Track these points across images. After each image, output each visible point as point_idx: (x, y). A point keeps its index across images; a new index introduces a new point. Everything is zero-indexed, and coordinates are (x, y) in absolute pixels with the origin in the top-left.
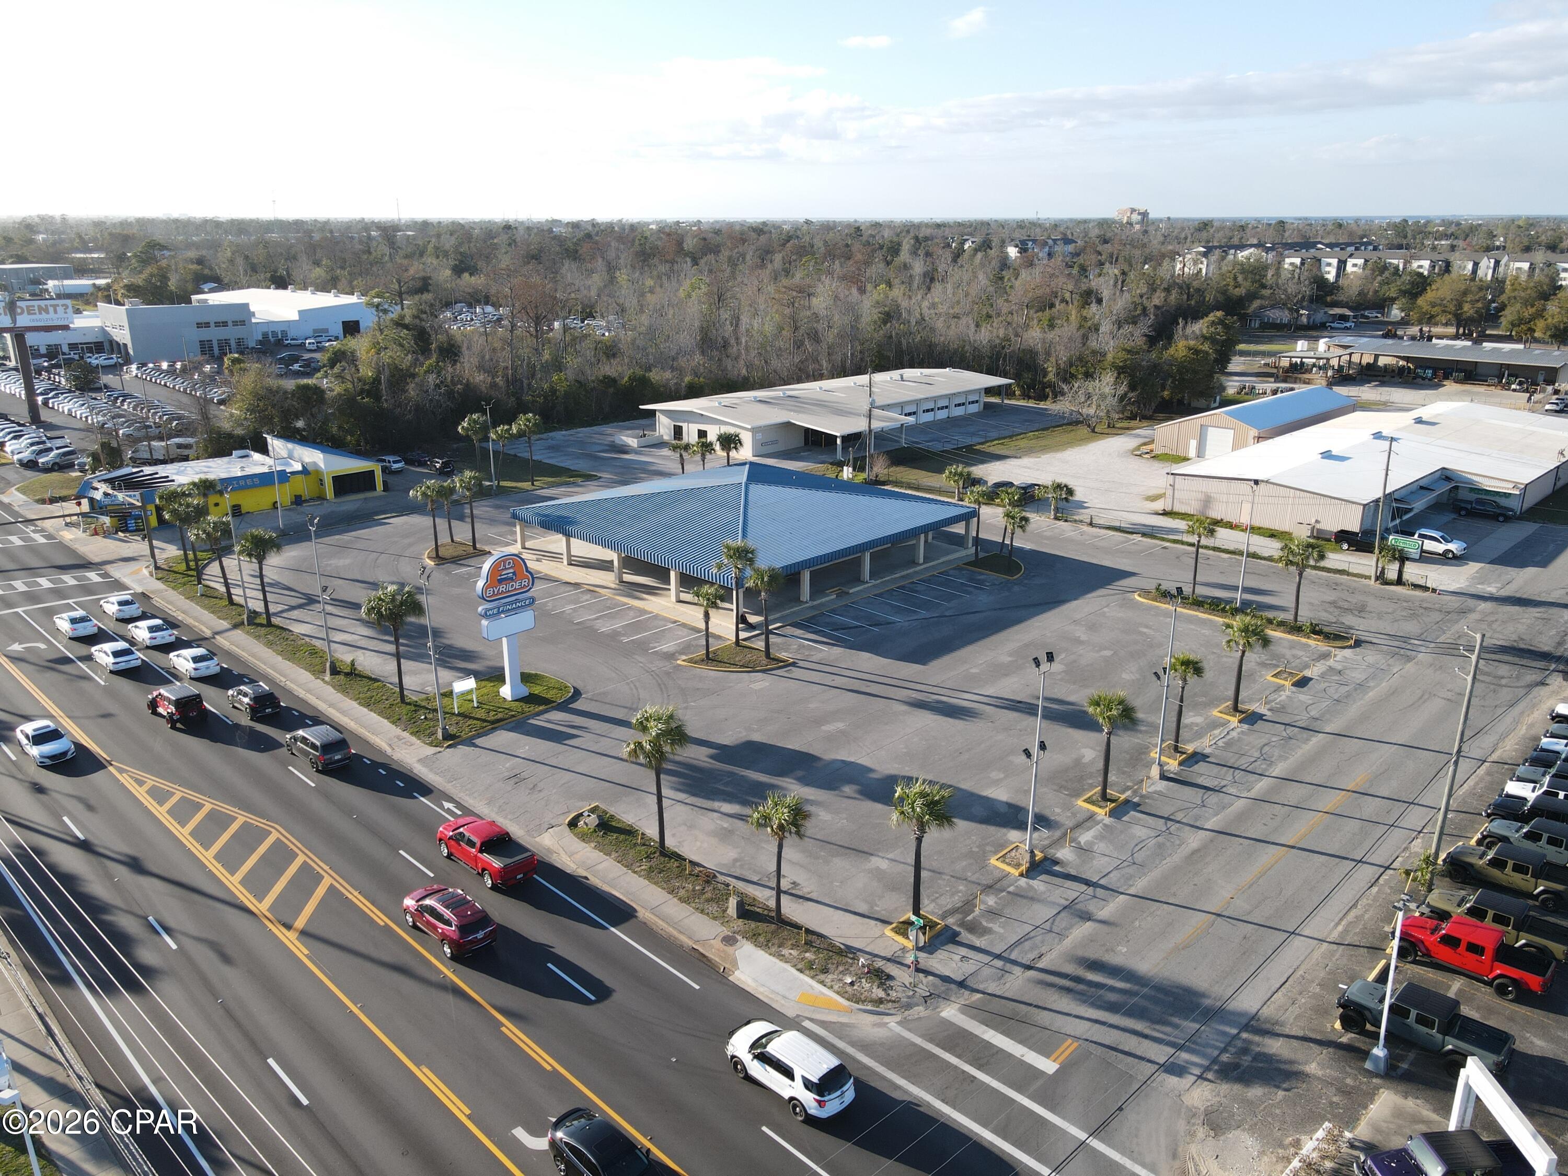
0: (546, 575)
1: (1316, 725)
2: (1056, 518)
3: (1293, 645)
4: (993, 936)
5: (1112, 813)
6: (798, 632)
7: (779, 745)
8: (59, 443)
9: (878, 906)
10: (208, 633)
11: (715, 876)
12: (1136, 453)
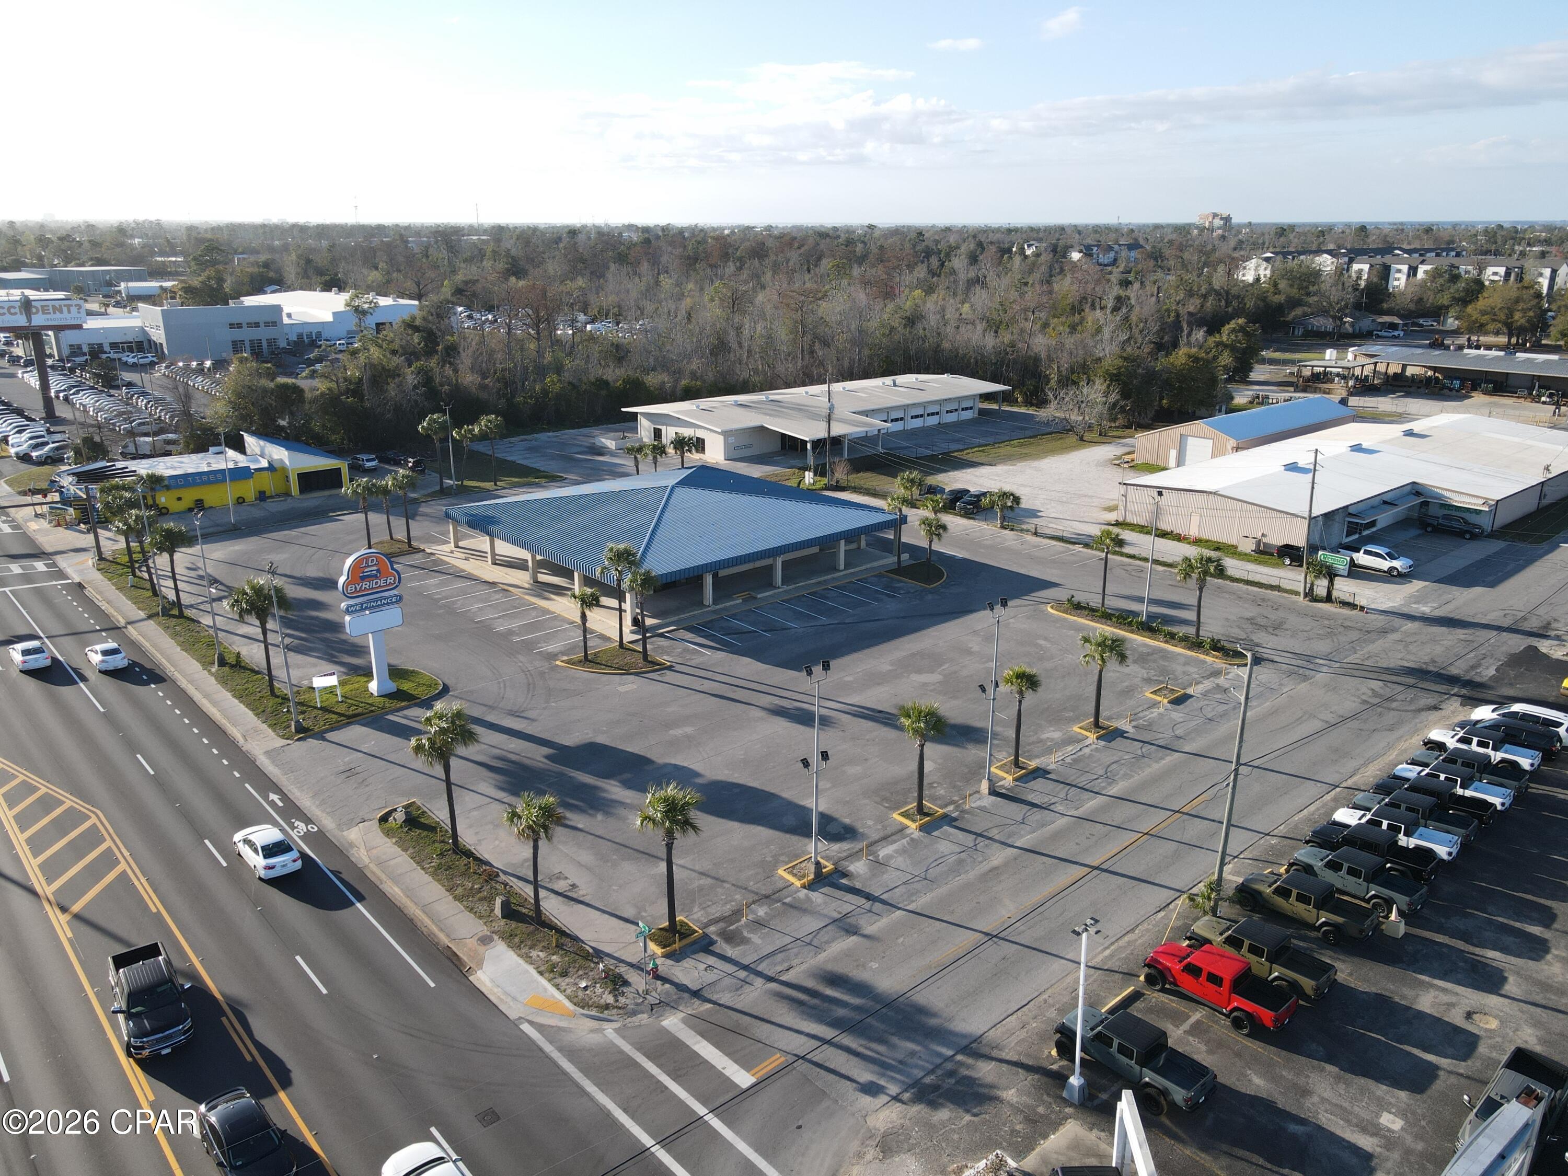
0: (469, 573)
1: (1176, 745)
2: (1003, 527)
3: (1188, 662)
4: (747, 947)
5: (922, 828)
6: (689, 636)
7: (620, 747)
8: (58, 437)
9: (646, 911)
10: (122, 622)
11: (498, 875)
12: (1117, 462)
